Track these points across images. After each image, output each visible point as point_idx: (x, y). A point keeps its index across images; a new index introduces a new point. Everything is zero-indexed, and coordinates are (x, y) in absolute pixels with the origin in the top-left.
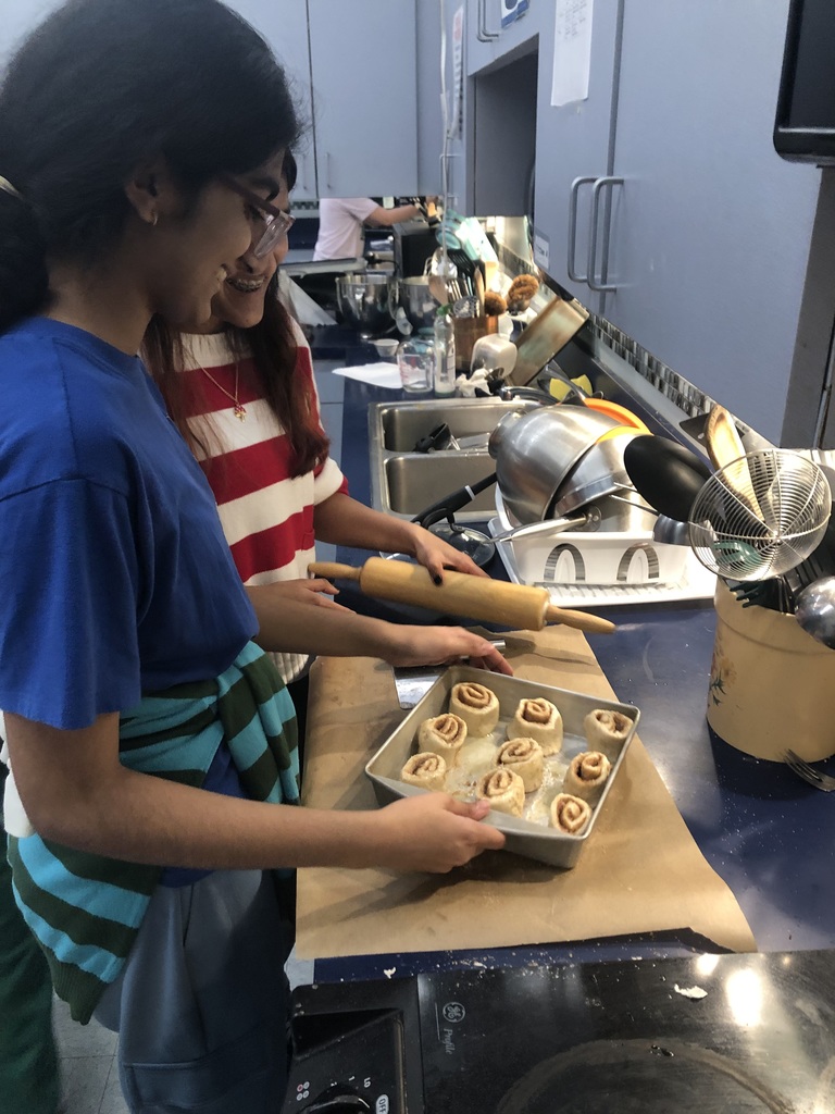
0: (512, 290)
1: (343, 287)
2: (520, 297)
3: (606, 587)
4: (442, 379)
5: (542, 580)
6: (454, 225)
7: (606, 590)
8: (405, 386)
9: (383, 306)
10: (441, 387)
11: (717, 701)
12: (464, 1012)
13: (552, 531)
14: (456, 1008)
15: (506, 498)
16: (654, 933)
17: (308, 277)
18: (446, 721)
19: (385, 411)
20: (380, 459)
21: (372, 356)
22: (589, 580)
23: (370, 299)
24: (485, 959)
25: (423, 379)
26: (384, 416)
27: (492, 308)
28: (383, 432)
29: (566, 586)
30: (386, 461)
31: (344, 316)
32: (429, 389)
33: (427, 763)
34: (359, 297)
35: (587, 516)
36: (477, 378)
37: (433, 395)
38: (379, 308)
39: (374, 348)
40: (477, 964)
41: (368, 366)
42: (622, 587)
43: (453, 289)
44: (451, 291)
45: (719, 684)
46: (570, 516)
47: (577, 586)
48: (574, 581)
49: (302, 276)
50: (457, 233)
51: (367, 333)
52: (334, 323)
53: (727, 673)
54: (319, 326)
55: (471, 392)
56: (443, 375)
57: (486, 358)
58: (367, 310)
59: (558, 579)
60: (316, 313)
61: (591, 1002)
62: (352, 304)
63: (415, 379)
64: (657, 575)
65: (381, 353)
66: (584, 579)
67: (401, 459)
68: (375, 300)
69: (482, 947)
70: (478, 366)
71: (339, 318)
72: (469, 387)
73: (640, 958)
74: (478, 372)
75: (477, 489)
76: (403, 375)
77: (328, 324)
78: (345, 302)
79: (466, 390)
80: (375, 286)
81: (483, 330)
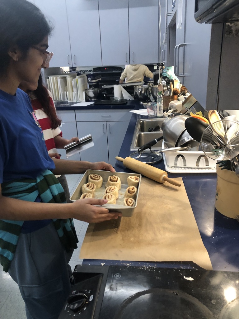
0: (182, 88)
1: (136, 88)
2: (184, 90)
3: (193, 168)
4: (159, 113)
5: (173, 165)
6: (167, 71)
7: (193, 169)
8: (149, 115)
9: (146, 94)
10: (159, 115)
11: (217, 200)
12: (120, 276)
13: (176, 150)
14: (118, 275)
15: (165, 142)
16: (183, 262)
17: (127, 86)
18: (89, 184)
19: (142, 121)
20: (137, 133)
21: (142, 107)
22: (187, 166)
23: (143, 92)
24: (131, 264)
25: (154, 113)
26: (141, 123)
27: (175, 93)
28: (140, 127)
29: (181, 167)
30: (138, 134)
31: (136, 97)
32: (155, 116)
33: (87, 195)
34: (139, 91)
35: (187, 147)
36: (169, 112)
37: (157, 117)
38: (145, 94)
39: (142, 105)
40: (128, 265)
41: (140, 110)
42: (198, 168)
43: (165, 88)
44: (164, 89)
45: (217, 194)
46: (181, 146)
47: (184, 168)
48: (183, 166)
49: (126, 86)
50: (168, 73)
51: (142, 102)
52: (133, 99)
53: (219, 191)
54: (129, 100)
55: (167, 116)
56: (159, 112)
57: (173, 107)
58: (142, 95)
59: (178, 165)
60: (129, 96)
61: (158, 278)
62: (138, 93)
63: (152, 113)
64: (208, 165)
65: (144, 106)
66: (186, 165)
67: (142, 134)
68: (144, 92)
69: (130, 260)
70: (170, 109)
71: (135, 98)
72: (167, 115)
73: (176, 268)
74: (170, 111)
75: (158, 140)
76: (148, 112)
77: (132, 99)
78: (136, 93)
79: (166, 116)
80: (144, 88)
81: (173, 99)
